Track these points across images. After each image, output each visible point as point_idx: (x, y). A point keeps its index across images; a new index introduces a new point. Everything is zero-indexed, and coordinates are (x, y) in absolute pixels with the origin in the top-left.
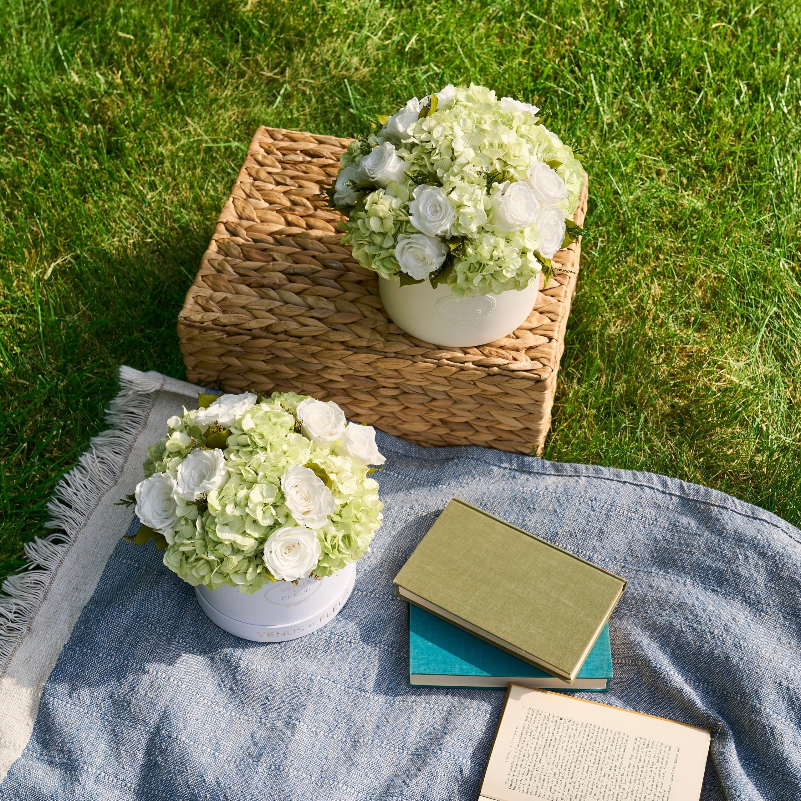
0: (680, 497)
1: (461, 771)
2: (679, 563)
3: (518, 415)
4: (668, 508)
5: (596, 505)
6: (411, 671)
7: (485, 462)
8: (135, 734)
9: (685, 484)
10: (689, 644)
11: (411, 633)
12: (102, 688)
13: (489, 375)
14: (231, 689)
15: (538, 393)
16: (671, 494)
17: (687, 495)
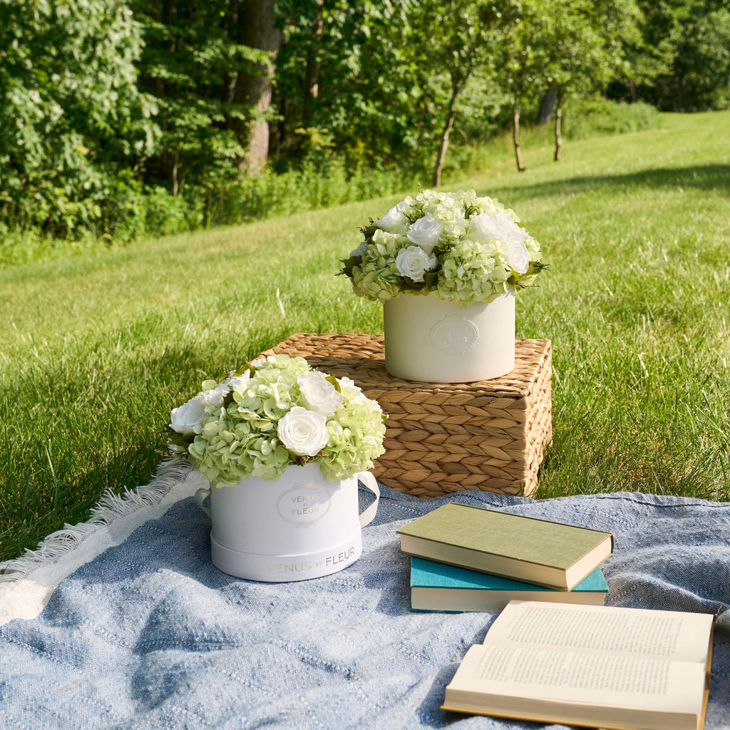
0: (655, 506)
1: (462, 641)
2: (662, 539)
3: (503, 443)
4: (646, 515)
5: (580, 509)
6: (412, 584)
7: (479, 499)
8: (140, 607)
9: (659, 497)
10: (679, 565)
11: (412, 569)
12: (115, 584)
13: (476, 397)
14: (239, 603)
15: (519, 411)
16: (647, 504)
17: (662, 503)
